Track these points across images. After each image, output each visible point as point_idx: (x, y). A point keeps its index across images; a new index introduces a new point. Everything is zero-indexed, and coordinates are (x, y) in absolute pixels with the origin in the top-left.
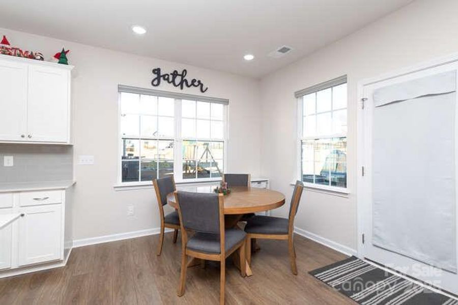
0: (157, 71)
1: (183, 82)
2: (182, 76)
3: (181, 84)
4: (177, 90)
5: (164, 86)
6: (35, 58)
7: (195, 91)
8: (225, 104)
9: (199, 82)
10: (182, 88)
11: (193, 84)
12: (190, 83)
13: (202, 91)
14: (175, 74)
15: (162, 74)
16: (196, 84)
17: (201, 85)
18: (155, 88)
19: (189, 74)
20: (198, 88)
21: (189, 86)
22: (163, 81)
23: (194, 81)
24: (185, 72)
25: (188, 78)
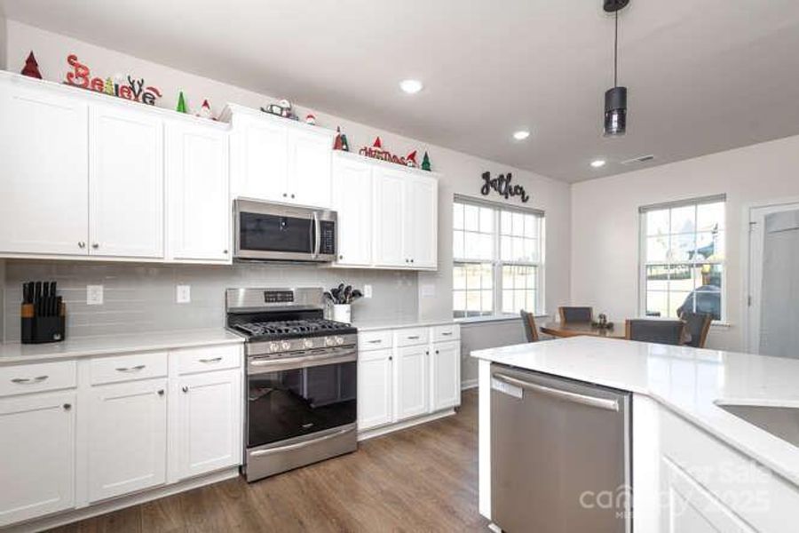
0: (486, 176)
1: (508, 192)
2: (508, 181)
3: (505, 192)
4: (502, 199)
5: (494, 195)
7: (515, 200)
8: (537, 217)
9: (521, 189)
10: (507, 198)
11: (516, 192)
12: (513, 190)
13: (524, 200)
15: (492, 177)
16: (519, 191)
17: (523, 193)
18: (483, 197)
19: (513, 179)
20: (520, 197)
21: (512, 195)
22: (492, 189)
23: (517, 187)
24: (510, 176)
25: (513, 184)
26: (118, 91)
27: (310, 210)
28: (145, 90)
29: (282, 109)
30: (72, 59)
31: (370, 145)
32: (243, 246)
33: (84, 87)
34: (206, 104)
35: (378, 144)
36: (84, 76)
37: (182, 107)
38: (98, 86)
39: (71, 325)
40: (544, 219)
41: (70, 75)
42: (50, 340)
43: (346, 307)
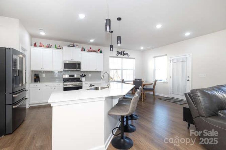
0: (118, 52)
1: (124, 54)
2: (124, 52)
3: (123, 55)
4: (122, 56)
5: (120, 55)
6: (96, 52)
7: (126, 56)
10: (123, 56)
11: (126, 54)
12: (125, 54)
13: (128, 56)
14: (122, 52)
15: (119, 52)
16: (127, 54)
17: (128, 54)
18: (117, 56)
19: (125, 51)
20: (127, 55)
21: (125, 55)
22: (119, 54)
23: (126, 53)
24: (124, 51)
25: (125, 53)
26: (46, 47)
27: (76, 62)
28: (50, 46)
29: (72, 45)
30: (40, 43)
31: (89, 49)
32: (64, 68)
33: (42, 47)
34: (59, 46)
35: (91, 48)
36: (42, 45)
37: (56, 47)
38: (43, 46)
39: (40, 80)
40: (134, 60)
41: (40, 45)
42: (38, 82)
43: (84, 78)
